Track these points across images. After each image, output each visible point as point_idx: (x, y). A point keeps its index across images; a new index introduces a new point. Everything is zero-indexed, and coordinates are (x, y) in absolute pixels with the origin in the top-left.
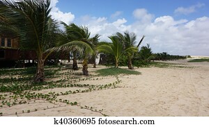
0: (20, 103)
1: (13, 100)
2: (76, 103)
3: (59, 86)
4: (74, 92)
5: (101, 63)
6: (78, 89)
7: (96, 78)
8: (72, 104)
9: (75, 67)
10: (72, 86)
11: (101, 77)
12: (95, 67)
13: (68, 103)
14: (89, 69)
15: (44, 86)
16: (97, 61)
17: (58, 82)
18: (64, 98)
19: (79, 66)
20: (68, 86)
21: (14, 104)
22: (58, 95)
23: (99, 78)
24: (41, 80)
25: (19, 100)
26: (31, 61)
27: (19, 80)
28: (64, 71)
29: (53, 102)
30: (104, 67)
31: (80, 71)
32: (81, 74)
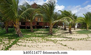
0: (44, 42)
1: (41, 41)
2: (66, 45)
3: (58, 37)
4: (65, 40)
5: (78, 28)
6: (67, 39)
7: (75, 35)
8: (64, 46)
9: (65, 29)
10: (64, 37)
11: (78, 34)
12: (75, 29)
13: (62, 45)
14: (72, 31)
15: (52, 37)
16: (76, 27)
17: (58, 35)
18: (60, 42)
19: (67, 29)
20: (62, 37)
21: (42, 42)
22: (58, 41)
23: (77, 35)
24: (51, 34)
25: (44, 41)
26: (47, 26)
27: (44, 33)
28: (60, 31)
29: (56, 43)
30: (80, 30)
31: (68, 31)
32: (68, 33)
